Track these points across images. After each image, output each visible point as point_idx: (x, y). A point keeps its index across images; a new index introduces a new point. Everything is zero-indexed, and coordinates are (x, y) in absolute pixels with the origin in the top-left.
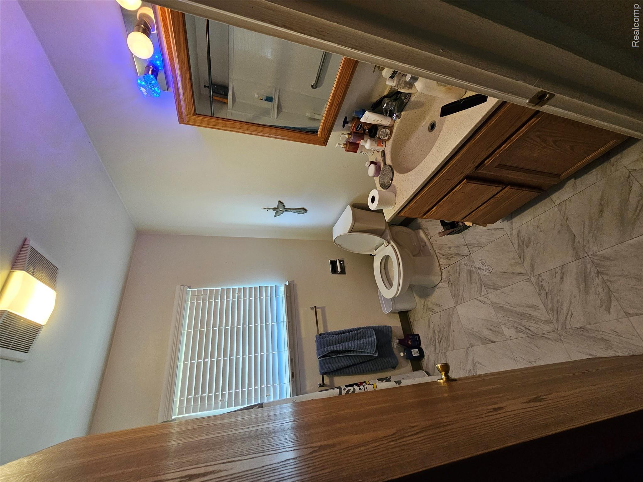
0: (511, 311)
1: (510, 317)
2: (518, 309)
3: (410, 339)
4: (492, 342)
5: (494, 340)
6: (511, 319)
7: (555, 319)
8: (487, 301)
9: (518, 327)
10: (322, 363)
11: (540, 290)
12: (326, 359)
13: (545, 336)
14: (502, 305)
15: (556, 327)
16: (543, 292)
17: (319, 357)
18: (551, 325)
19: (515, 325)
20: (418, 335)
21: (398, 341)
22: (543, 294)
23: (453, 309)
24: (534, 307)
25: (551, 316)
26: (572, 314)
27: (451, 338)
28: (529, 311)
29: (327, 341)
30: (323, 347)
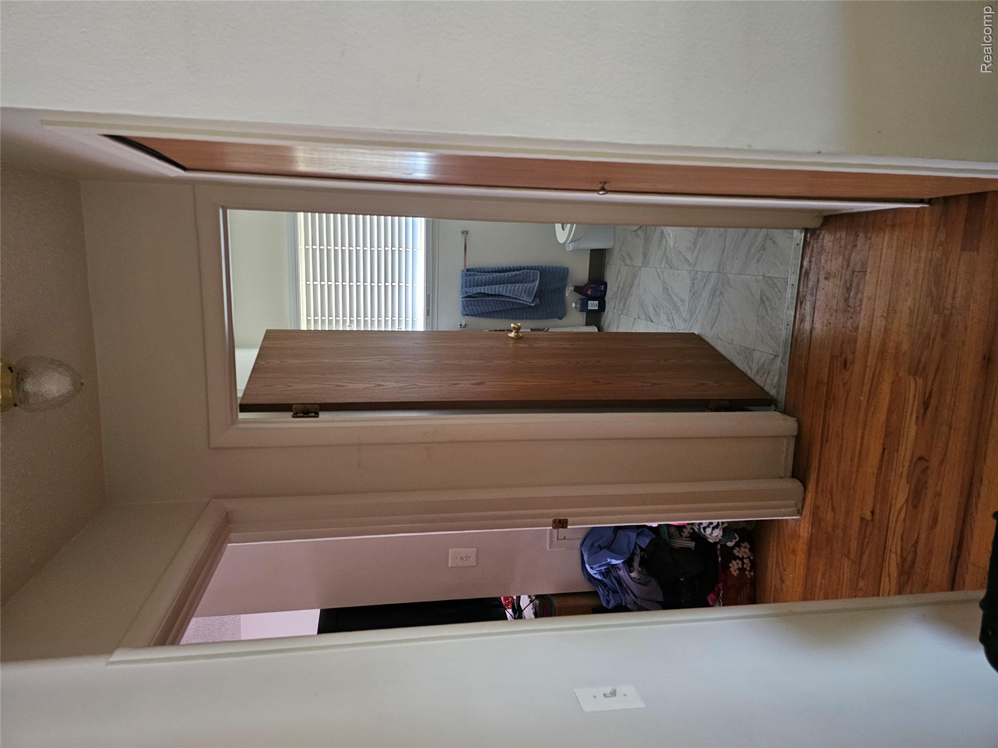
0: (671, 297)
2: (675, 298)
3: (592, 288)
4: (651, 321)
5: (653, 320)
6: (668, 305)
7: (689, 320)
8: (661, 276)
10: (465, 304)
11: (692, 288)
12: (470, 300)
14: (667, 286)
15: (687, 328)
17: (462, 296)
18: (685, 324)
20: (605, 284)
21: (572, 288)
22: (691, 292)
23: (639, 269)
25: (688, 315)
27: (628, 302)
28: (679, 304)
29: (474, 279)
30: (468, 285)
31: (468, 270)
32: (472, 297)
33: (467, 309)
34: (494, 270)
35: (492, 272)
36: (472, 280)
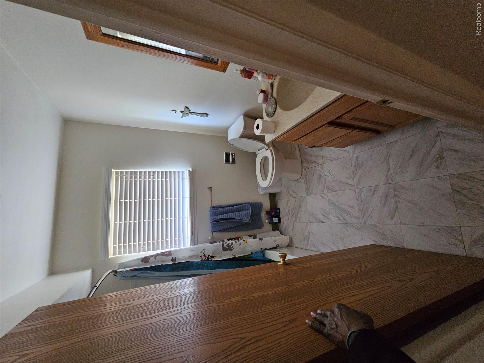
0: (338, 207)
1: (336, 210)
2: (343, 207)
3: (274, 211)
4: (322, 222)
5: (324, 221)
7: (362, 217)
8: (326, 197)
9: (340, 217)
10: (213, 225)
11: (358, 198)
12: (215, 223)
13: (353, 225)
14: (333, 202)
15: (361, 222)
16: (360, 200)
17: (211, 222)
18: (359, 220)
19: (339, 215)
20: (279, 209)
21: (265, 213)
22: (359, 201)
23: (304, 197)
24: (352, 207)
25: (360, 214)
26: (372, 216)
27: (299, 215)
28: (348, 209)
29: (217, 212)
30: (214, 215)
31: (213, 207)
32: (217, 221)
33: (214, 228)
34: (227, 206)
35: (226, 207)
36: (216, 212)
